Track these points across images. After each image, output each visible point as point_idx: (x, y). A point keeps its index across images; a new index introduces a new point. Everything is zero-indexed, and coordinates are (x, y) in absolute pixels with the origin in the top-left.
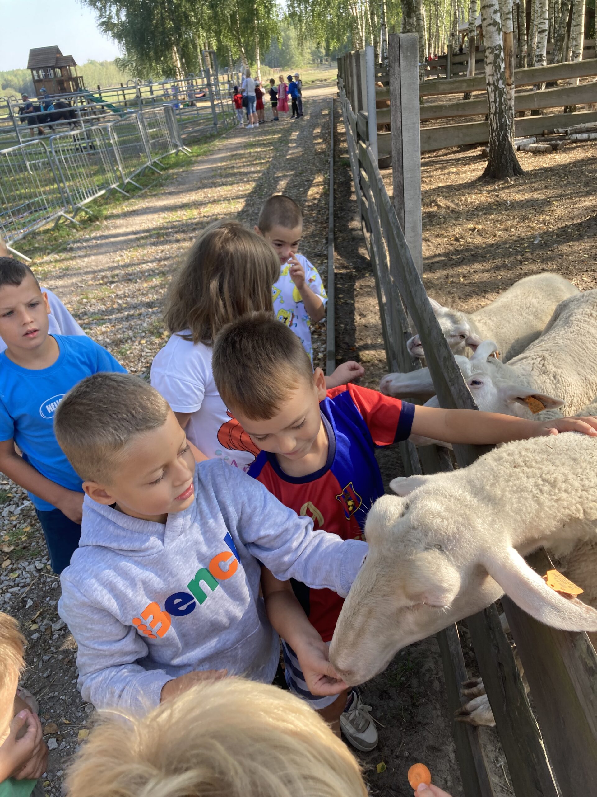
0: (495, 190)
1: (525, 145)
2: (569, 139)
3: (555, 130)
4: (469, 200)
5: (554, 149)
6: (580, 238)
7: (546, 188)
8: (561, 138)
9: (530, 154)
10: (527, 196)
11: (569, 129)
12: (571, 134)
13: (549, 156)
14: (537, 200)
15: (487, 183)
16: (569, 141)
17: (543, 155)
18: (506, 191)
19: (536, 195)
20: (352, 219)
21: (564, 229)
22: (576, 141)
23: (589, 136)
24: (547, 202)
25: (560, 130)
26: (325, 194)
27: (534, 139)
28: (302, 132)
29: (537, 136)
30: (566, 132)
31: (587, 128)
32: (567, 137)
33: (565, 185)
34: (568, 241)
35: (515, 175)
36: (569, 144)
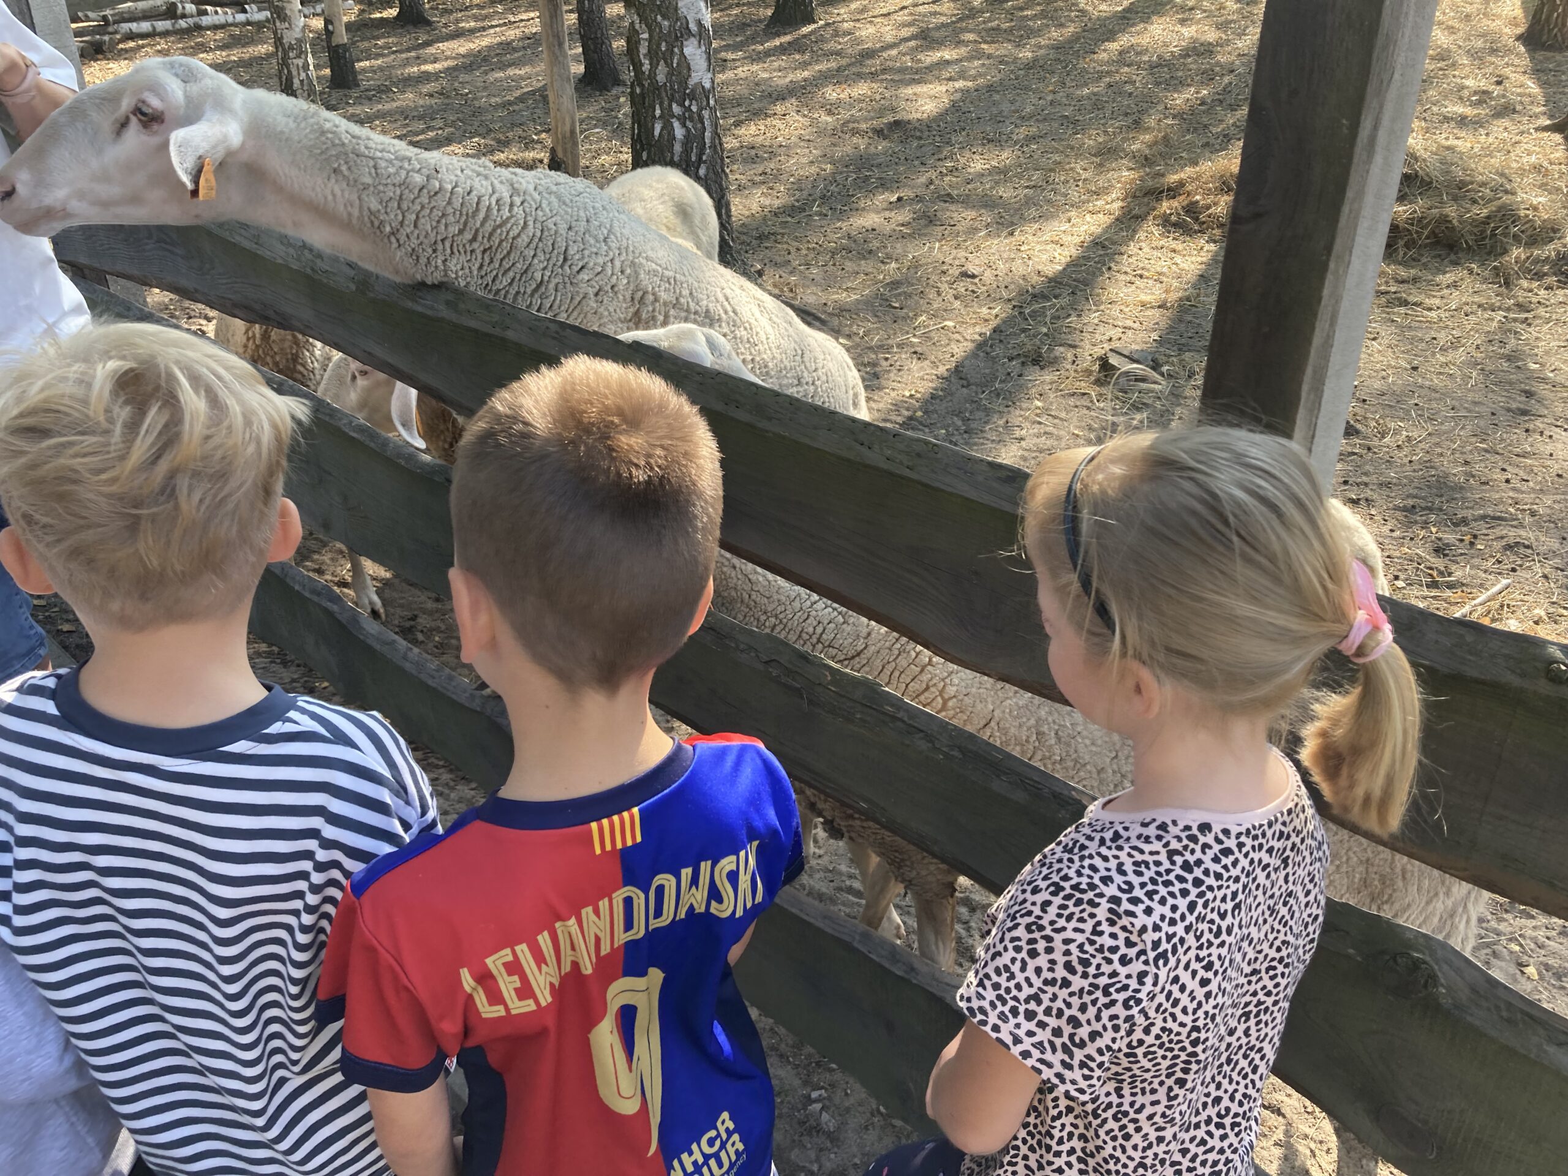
2: (116, 32)
3: (80, 14)
5: (99, 51)
8: (100, 30)
11: (108, 12)
12: (115, 22)
16: (118, 36)
22: (131, 36)
23: (154, 28)
25: (90, 14)
30: (104, 18)
31: (144, 11)
32: (110, 29)
36: (121, 41)
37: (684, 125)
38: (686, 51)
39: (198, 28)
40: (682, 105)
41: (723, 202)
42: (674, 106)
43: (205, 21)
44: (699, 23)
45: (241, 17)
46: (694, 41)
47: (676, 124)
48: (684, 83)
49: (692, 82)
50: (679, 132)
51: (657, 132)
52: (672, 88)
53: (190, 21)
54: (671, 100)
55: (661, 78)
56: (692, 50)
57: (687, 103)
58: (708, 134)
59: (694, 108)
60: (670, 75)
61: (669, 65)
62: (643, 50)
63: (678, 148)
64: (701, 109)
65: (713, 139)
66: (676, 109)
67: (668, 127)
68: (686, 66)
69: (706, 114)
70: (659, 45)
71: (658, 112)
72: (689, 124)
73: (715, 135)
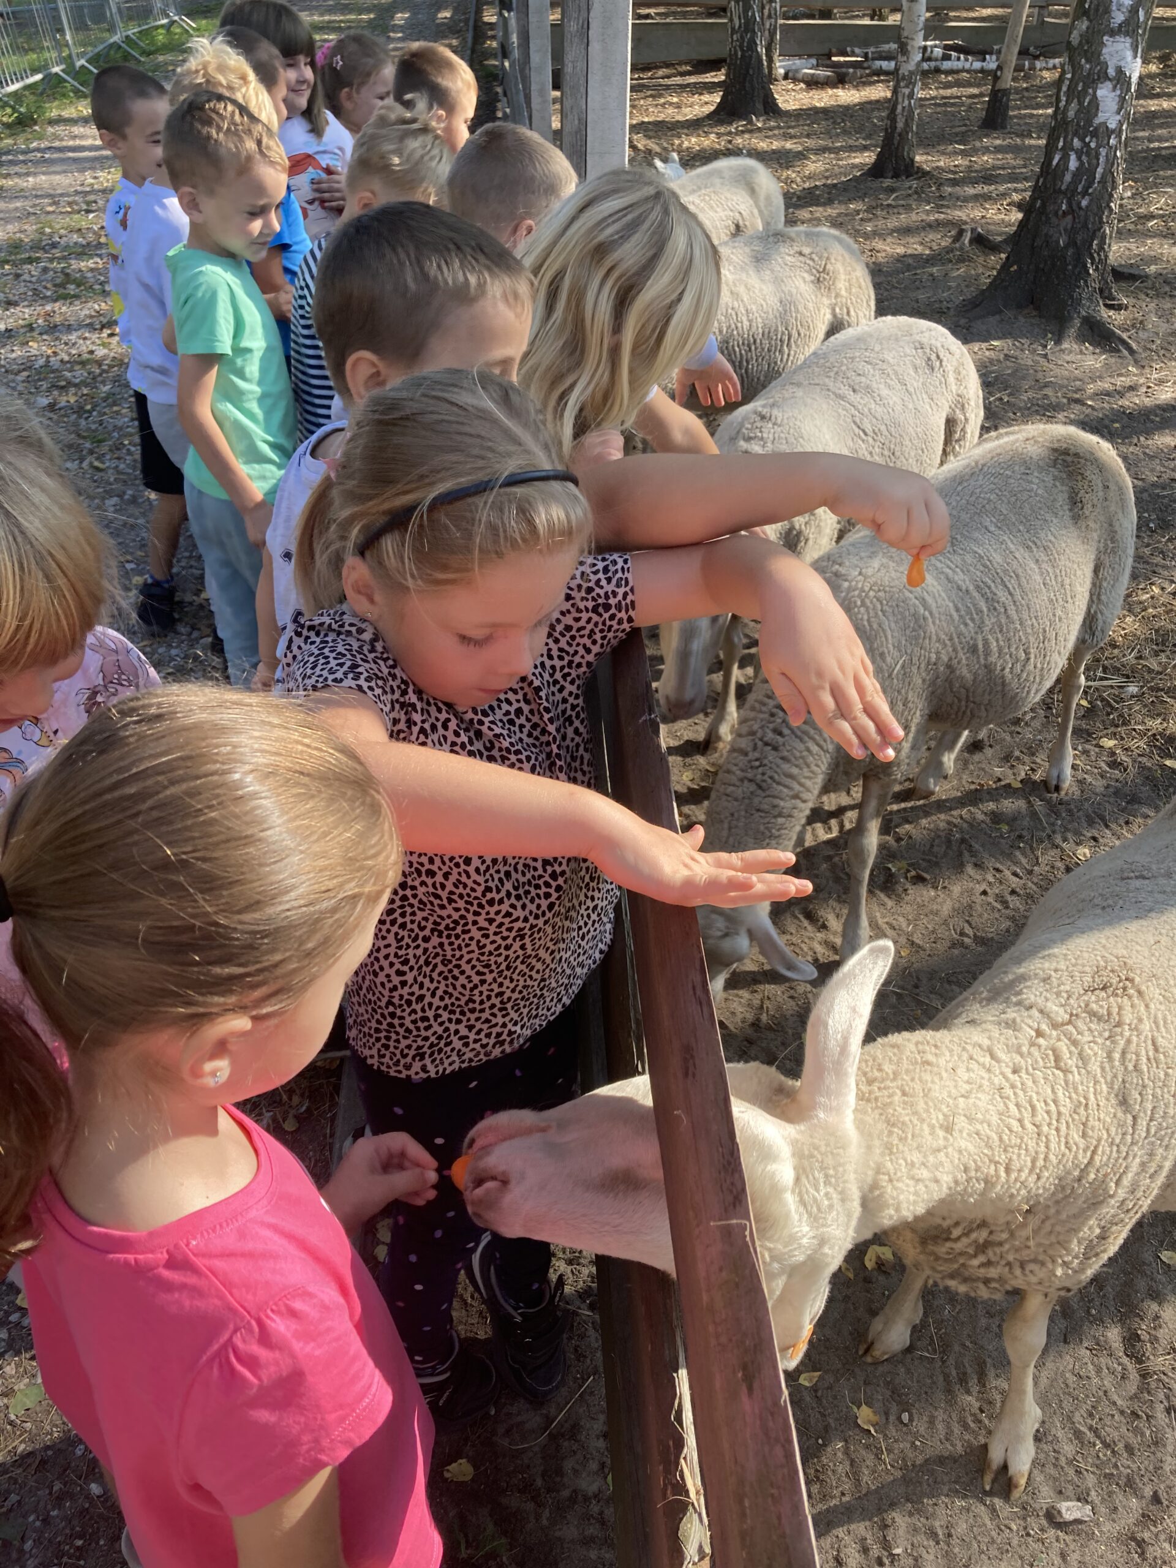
0: (730, 133)
1: (797, 71)
2: (867, 68)
3: (848, 49)
4: (686, 144)
5: (840, 80)
6: (829, 202)
7: (808, 136)
8: (856, 64)
9: (802, 85)
10: (776, 145)
11: (870, 50)
12: (874, 59)
13: (830, 91)
14: (789, 151)
15: (721, 122)
16: (866, 71)
17: (822, 88)
18: (747, 136)
19: (788, 145)
21: (810, 191)
22: (879, 73)
24: (801, 156)
25: (857, 50)
27: (814, 61)
29: (818, 56)
30: (867, 55)
32: (865, 65)
33: (838, 135)
34: (811, 205)
35: (766, 113)
36: (868, 75)
37: (1079, 158)
38: (1099, 93)
39: (937, 71)
40: (1082, 140)
41: (1099, 234)
42: (1076, 140)
43: (946, 65)
44: (1120, 71)
45: (977, 65)
46: (1109, 85)
47: (1073, 157)
48: (1089, 122)
49: (1096, 121)
50: (1073, 164)
51: (1055, 162)
52: (1078, 124)
53: (933, 64)
54: (1075, 134)
55: (1071, 114)
56: (1106, 94)
57: (1087, 140)
58: (1100, 170)
59: (1093, 145)
60: (1078, 112)
61: (1080, 103)
62: (1064, 89)
63: (1068, 178)
64: (1099, 146)
65: (1103, 176)
66: (1076, 143)
67: (1065, 158)
68: (1095, 103)
69: (1103, 152)
70: (1077, 85)
71: (1061, 144)
72: (1084, 158)
73: (1109, 172)
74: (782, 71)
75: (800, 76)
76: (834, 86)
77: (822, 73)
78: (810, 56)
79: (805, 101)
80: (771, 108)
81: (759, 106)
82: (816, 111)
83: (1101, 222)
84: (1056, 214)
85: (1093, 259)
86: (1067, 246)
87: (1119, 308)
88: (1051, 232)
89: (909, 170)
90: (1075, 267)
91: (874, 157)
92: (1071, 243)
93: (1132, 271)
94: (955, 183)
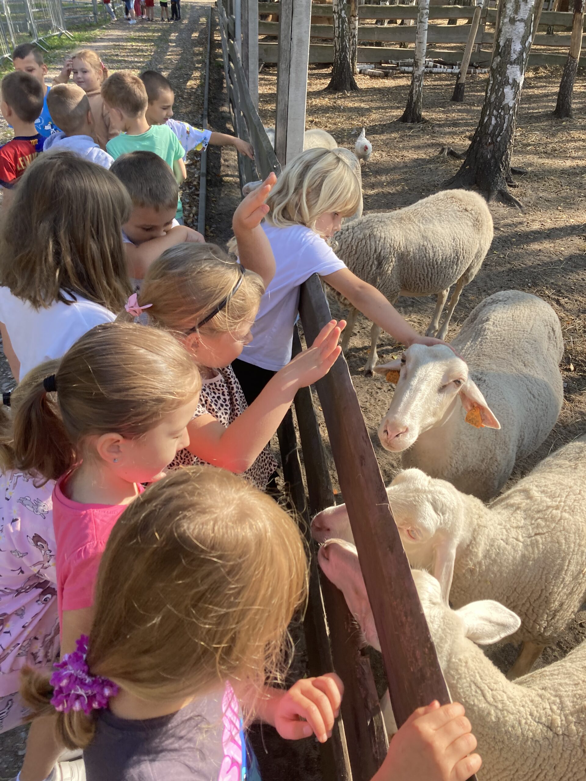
0: (335, 98)
1: (365, 70)
2: (399, 70)
3: (390, 61)
4: (314, 103)
5: (386, 75)
6: (382, 133)
7: (371, 101)
8: (393, 68)
9: (368, 77)
10: (356, 105)
11: (400, 62)
12: (401, 66)
13: (381, 80)
14: (363, 108)
15: (331, 93)
17: (378, 79)
18: (343, 100)
19: (363, 105)
20: (223, 105)
21: (373, 127)
22: (404, 72)
24: (369, 110)
25: (393, 61)
26: (201, 86)
27: (373, 66)
28: (180, 34)
29: (376, 63)
30: (398, 64)
32: (398, 68)
33: (385, 101)
34: (374, 134)
35: (352, 89)
36: (399, 73)
37: (496, 119)
38: (505, 90)
39: (431, 72)
40: (497, 111)
41: (505, 153)
42: (495, 111)
43: (435, 70)
44: (514, 80)
45: (449, 70)
46: (509, 87)
47: (493, 119)
48: (501, 103)
49: (504, 103)
50: (493, 122)
51: (485, 120)
52: (496, 104)
53: (429, 69)
54: (495, 108)
55: (492, 99)
56: (508, 91)
57: (500, 111)
58: (505, 125)
59: (502, 114)
60: (496, 98)
61: (497, 95)
62: (490, 88)
63: (491, 128)
64: (505, 114)
65: (507, 127)
67: (490, 119)
68: (503, 95)
69: (507, 117)
70: (495, 86)
71: (488, 112)
72: (498, 119)
73: (509, 126)
74: (358, 70)
75: (367, 72)
76: (383, 78)
77: (378, 71)
78: (371, 63)
79: (369, 84)
80: (353, 87)
81: (348, 86)
82: (374, 89)
83: (506, 148)
84: (486, 144)
85: (502, 164)
86: (491, 158)
87: (515, 187)
88: (484, 151)
89: (419, 119)
90: (495, 167)
91: (402, 113)
92: (493, 157)
93: (521, 170)
94: (440, 126)
